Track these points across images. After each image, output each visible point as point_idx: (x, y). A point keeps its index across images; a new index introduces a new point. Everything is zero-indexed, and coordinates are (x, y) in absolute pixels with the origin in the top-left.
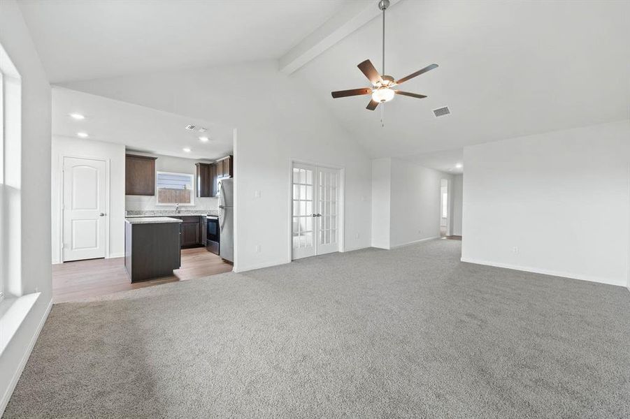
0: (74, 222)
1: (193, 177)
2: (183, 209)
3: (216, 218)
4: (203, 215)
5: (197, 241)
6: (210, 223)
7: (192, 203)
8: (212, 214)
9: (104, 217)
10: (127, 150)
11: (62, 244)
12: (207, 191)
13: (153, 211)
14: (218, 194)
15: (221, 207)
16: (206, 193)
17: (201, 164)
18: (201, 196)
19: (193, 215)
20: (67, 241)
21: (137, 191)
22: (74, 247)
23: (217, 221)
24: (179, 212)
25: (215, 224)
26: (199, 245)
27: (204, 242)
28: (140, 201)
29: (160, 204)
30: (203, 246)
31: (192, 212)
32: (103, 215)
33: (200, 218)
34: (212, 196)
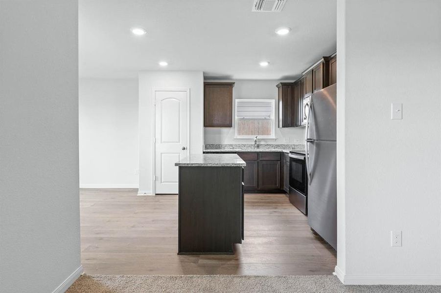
0: (163, 155)
1: (273, 102)
2: (262, 143)
3: (302, 158)
4: (284, 151)
5: (278, 185)
6: (294, 163)
7: (273, 136)
8: (297, 150)
9: (185, 150)
10: (205, 78)
11: (154, 176)
12: (290, 119)
13: (231, 145)
14: (305, 122)
15: (310, 141)
16: (289, 122)
17: (283, 84)
18: (284, 126)
19: (273, 150)
20: (158, 174)
21: (215, 122)
22: (162, 181)
23: (303, 163)
24: (258, 146)
25: (300, 166)
26: (280, 191)
27: (286, 187)
28: (220, 133)
29: (239, 137)
30: (284, 192)
31: (272, 146)
32: (184, 149)
33: (281, 155)
34: (297, 126)
